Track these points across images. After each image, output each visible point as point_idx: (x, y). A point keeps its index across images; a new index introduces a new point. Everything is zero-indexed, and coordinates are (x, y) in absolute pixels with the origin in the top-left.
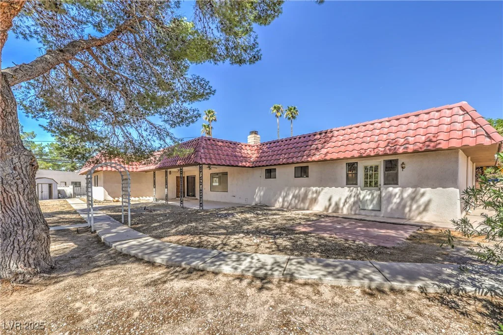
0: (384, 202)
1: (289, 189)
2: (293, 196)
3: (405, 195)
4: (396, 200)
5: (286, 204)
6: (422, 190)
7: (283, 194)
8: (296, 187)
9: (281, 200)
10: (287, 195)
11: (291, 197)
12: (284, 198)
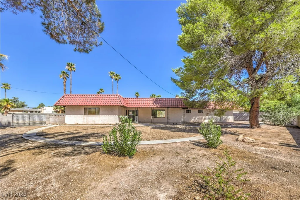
0: (222, 119)
1: (196, 116)
2: (198, 118)
3: (226, 117)
4: (224, 118)
5: (195, 121)
6: (228, 116)
7: (194, 118)
8: (199, 116)
9: (193, 120)
10: (195, 118)
11: (197, 119)
12: (194, 119)
